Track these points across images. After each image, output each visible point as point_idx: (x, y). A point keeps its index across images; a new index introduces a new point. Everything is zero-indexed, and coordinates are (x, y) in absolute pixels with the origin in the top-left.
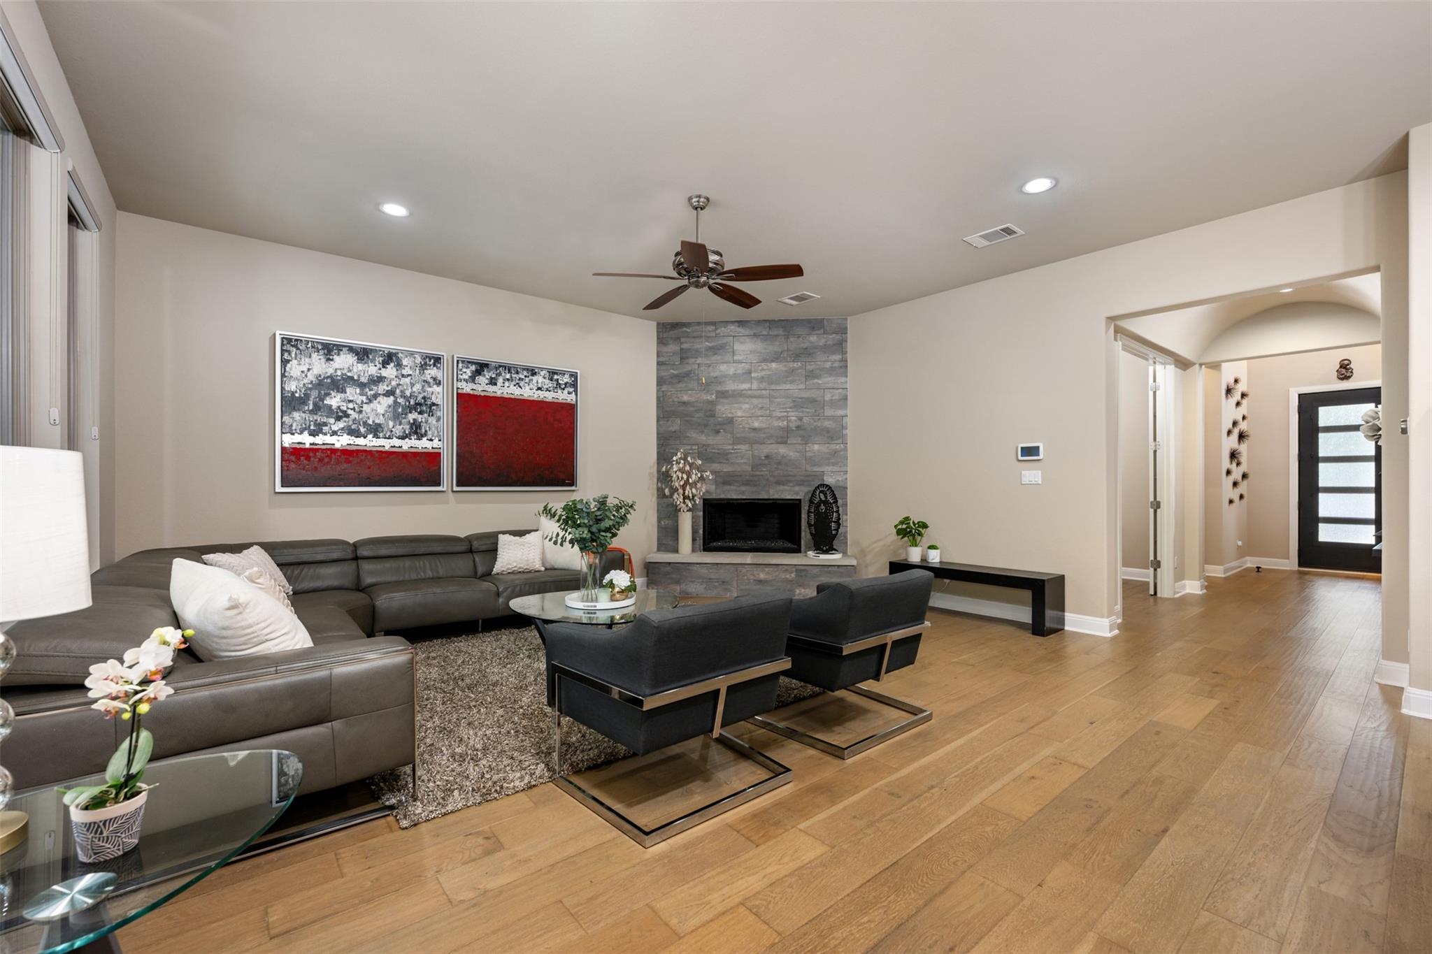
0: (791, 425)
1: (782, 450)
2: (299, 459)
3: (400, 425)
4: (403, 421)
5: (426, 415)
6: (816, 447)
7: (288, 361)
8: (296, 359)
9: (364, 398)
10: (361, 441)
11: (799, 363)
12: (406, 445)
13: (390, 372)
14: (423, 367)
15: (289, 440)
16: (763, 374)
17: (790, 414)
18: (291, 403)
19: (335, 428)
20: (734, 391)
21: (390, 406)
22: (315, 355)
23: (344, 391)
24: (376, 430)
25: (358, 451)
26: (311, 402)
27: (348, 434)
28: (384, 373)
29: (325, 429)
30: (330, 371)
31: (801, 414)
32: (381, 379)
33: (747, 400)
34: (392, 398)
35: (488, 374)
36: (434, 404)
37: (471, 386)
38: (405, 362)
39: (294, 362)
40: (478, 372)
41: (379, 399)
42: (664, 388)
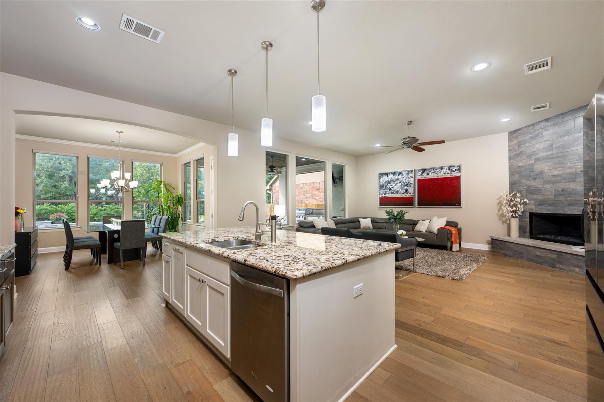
1: (572, 186)
2: (382, 200)
3: (403, 190)
4: (403, 189)
5: (409, 187)
7: (380, 179)
9: (395, 185)
10: (394, 195)
12: (404, 195)
13: (400, 177)
14: (408, 174)
15: (381, 196)
16: (558, 145)
17: (577, 164)
18: (381, 187)
19: (389, 192)
20: (543, 157)
21: (400, 186)
22: (385, 176)
23: (390, 184)
24: (397, 192)
25: (393, 198)
26: (384, 187)
27: (392, 194)
28: (399, 177)
29: (387, 193)
30: (388, 179)
32: (398, 179)
33: (550, 160)
34: (401, 183)
35: (426, 172)
36: (411, 184)
37: (421, 176)
38: (403, 174)
39: (381, 179)
40: (423, 172)
41: (398, 184)
42: (512, 161)
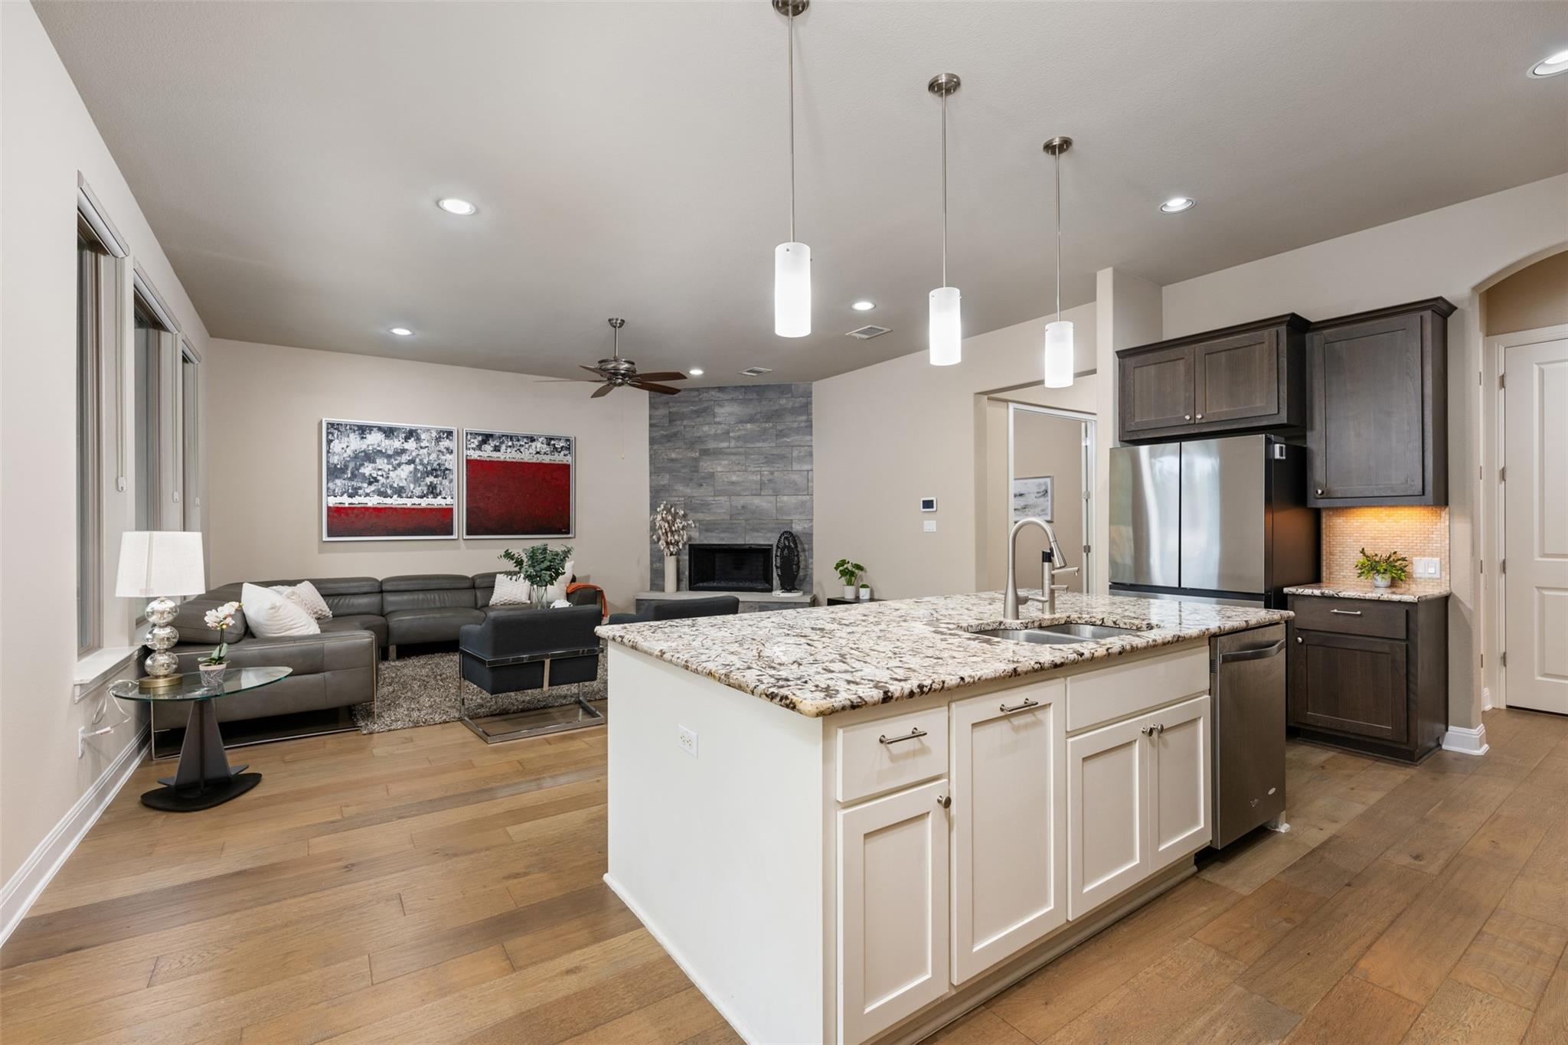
0: (763, 478)
1: (757, 501)
3: (419, 486)
4: (422, 483)
5: (440, 478)
6: (785, 498)
8: (338, 438)
9: (390, 467)
10: (388, 501)
11: (771, 424)
12: (424, 503)
13: (411, 445)
14: (438, 440)
15: (333, 501)
16: (737, 434)
17: (763, 469)
18: (334, 472)
19: (368, 491)
20: (714, 449)
21: (411, 473)
23: (374, 462)
24: (400, 491)
25: (385, 509)
26: (349, 472)
27: (378, 495)
28: (406, 446)
29: (360, 492)
30: (364, 447)
31: (772, 469)
32: (404, 451)
33: (725, 457)
34: (412, 465)
35: (493, 443)
36: (447, 469)
37: (478, 453)
38: (423, 436)
39: (336, 441)
40: (485, 442)
41: (402, 467)
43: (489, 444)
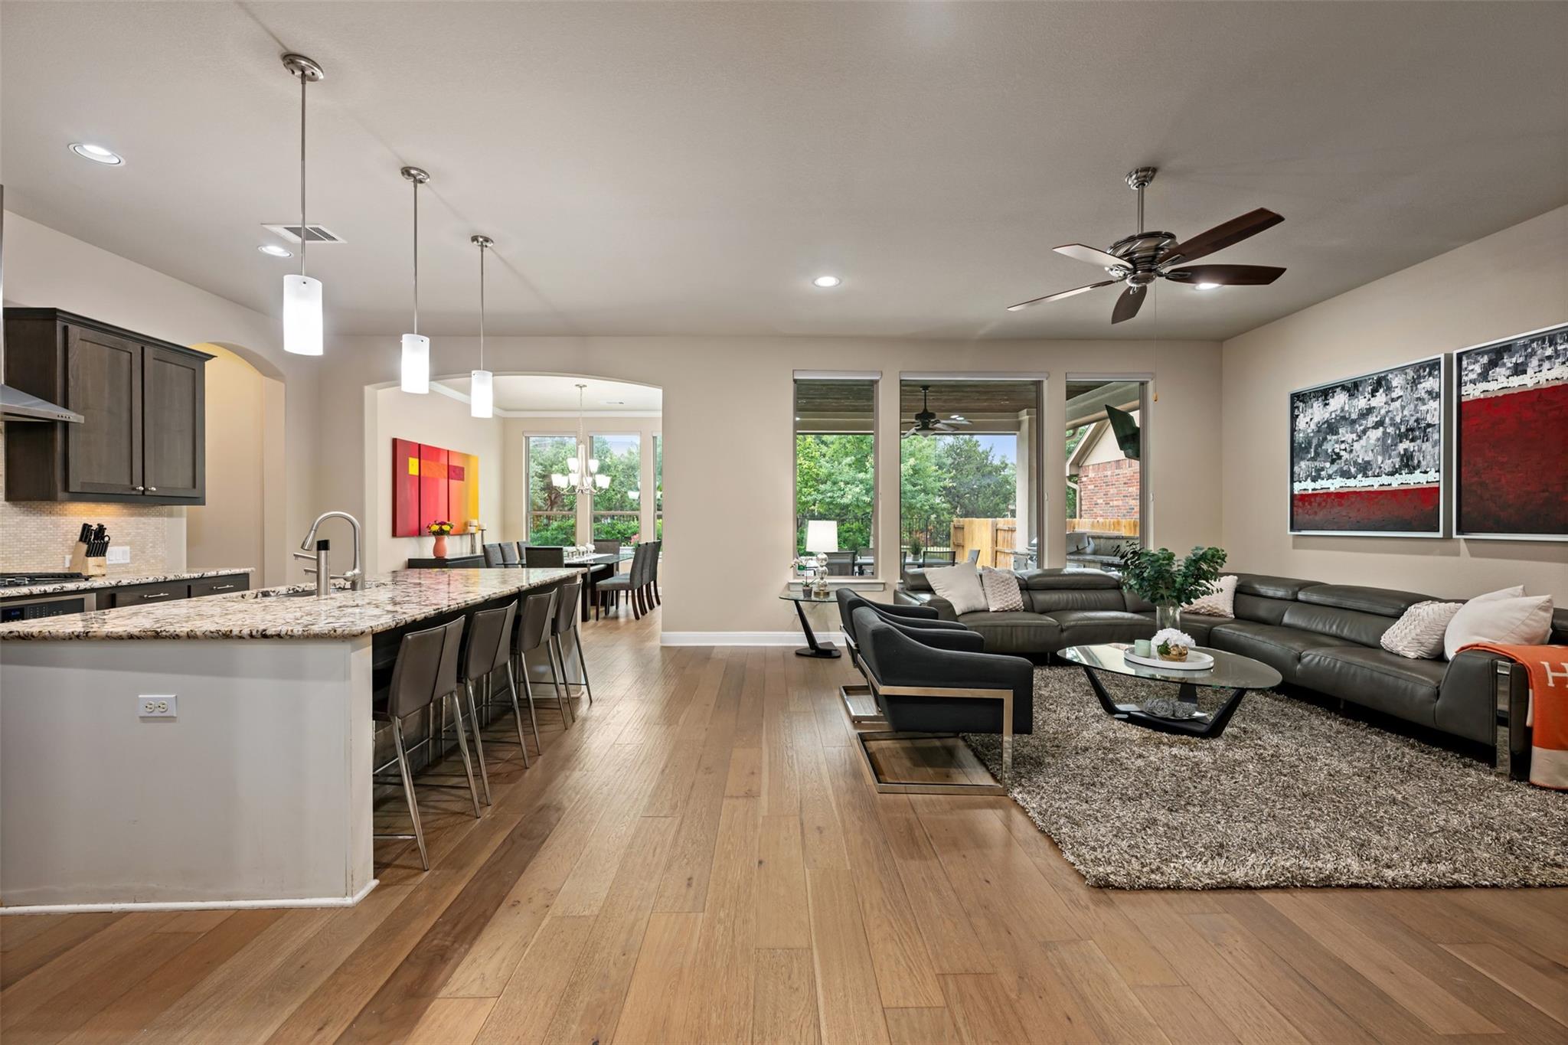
2: (1304, 505)
3: (1389, 459)
4: (1393, 453)
5: (1419, 442)
7: (1297, 416)
8: (1302, 412)
9: (1354, 436)
10: (1351, 483)
13: (1380, 399)
14: (1415, 382)
15: (1298, 487)
19: (1330, 472)
21: (1378, 439)
22: (1315, 404)
23: (1337, 433)
24: (1364, 468)
25: (1350, 493)
27: (1341, 476)
28: (1374, 402)
29: (1323, 473)
30: (1327, 416)
32: (1370, 410)
34: (1381, 429)
35: (1509, 361)
36: (1429, 425)
37: (1483, 386)
38: (1394, 383)
39: (1301, 415)
40: (1493, 364)
41: (1368, 433)
43: (1504, 365)
